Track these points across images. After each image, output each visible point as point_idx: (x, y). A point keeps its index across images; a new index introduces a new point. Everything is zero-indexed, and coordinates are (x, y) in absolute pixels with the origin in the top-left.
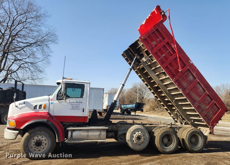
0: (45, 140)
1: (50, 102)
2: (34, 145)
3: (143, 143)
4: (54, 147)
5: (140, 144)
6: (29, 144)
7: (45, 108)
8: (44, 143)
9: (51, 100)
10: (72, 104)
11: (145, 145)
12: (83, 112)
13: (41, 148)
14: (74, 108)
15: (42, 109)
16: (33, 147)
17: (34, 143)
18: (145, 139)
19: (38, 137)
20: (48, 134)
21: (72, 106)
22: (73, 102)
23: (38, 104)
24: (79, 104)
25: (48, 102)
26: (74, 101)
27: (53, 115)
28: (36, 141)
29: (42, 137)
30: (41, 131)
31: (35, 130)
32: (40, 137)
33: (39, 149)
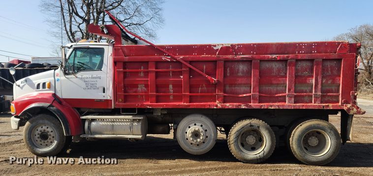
0: (52, 132)
1: (56, 78)
2: (38, 138)
3: (204, 142)
4: (64, 142)
5: (198, 145)
6: (32, 136)
7: (49, 87)
8: (50, 135)
9: (57, 76)
10: (86, 80)
11: (207, 147)
12: (104, 92)
13: (48, 142)
14: (89, 87)
15: (47, 89)
16: (39, 140)
17: (39, 136)
18: (209, 137)
19: (42, 127)
20: (53, 123)
21: (86, 84)
22: (87, 78)
23: (41, 81)
24: (96, 81)
25: (53, 78)
26: (88, 76)
27: (61, 97)
28: (40, 133)
29: (48, 128)
30: (43, 119)
31: (36, 118)
32: (44, 128)
33: (47, 143)
